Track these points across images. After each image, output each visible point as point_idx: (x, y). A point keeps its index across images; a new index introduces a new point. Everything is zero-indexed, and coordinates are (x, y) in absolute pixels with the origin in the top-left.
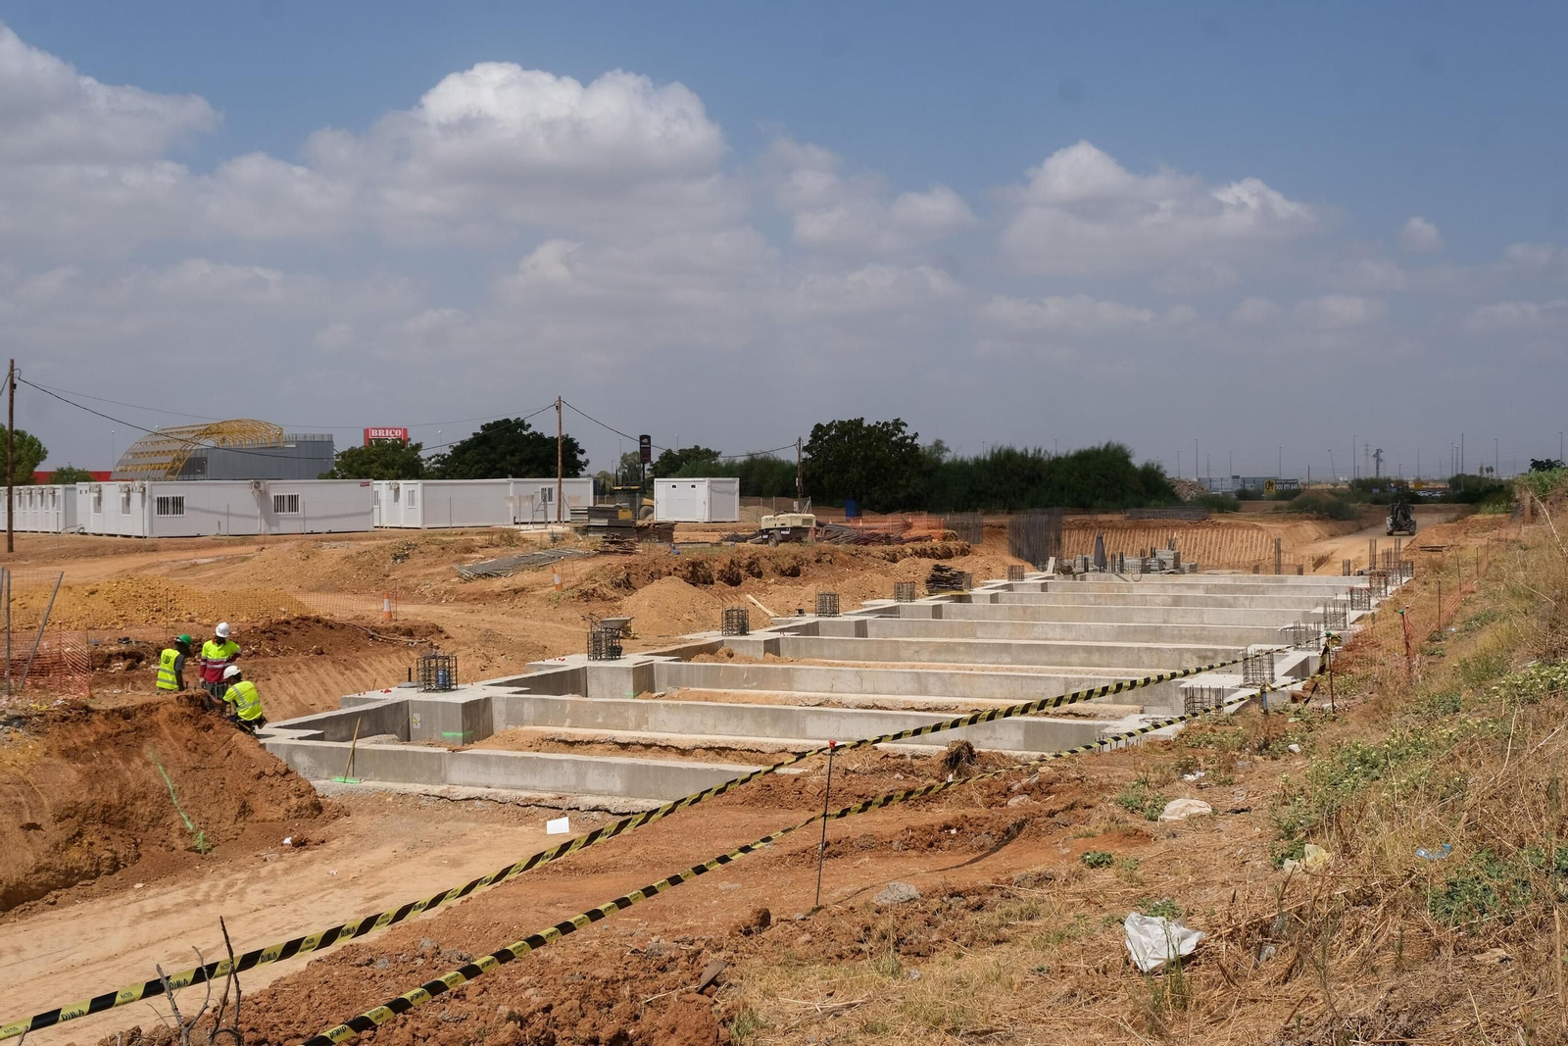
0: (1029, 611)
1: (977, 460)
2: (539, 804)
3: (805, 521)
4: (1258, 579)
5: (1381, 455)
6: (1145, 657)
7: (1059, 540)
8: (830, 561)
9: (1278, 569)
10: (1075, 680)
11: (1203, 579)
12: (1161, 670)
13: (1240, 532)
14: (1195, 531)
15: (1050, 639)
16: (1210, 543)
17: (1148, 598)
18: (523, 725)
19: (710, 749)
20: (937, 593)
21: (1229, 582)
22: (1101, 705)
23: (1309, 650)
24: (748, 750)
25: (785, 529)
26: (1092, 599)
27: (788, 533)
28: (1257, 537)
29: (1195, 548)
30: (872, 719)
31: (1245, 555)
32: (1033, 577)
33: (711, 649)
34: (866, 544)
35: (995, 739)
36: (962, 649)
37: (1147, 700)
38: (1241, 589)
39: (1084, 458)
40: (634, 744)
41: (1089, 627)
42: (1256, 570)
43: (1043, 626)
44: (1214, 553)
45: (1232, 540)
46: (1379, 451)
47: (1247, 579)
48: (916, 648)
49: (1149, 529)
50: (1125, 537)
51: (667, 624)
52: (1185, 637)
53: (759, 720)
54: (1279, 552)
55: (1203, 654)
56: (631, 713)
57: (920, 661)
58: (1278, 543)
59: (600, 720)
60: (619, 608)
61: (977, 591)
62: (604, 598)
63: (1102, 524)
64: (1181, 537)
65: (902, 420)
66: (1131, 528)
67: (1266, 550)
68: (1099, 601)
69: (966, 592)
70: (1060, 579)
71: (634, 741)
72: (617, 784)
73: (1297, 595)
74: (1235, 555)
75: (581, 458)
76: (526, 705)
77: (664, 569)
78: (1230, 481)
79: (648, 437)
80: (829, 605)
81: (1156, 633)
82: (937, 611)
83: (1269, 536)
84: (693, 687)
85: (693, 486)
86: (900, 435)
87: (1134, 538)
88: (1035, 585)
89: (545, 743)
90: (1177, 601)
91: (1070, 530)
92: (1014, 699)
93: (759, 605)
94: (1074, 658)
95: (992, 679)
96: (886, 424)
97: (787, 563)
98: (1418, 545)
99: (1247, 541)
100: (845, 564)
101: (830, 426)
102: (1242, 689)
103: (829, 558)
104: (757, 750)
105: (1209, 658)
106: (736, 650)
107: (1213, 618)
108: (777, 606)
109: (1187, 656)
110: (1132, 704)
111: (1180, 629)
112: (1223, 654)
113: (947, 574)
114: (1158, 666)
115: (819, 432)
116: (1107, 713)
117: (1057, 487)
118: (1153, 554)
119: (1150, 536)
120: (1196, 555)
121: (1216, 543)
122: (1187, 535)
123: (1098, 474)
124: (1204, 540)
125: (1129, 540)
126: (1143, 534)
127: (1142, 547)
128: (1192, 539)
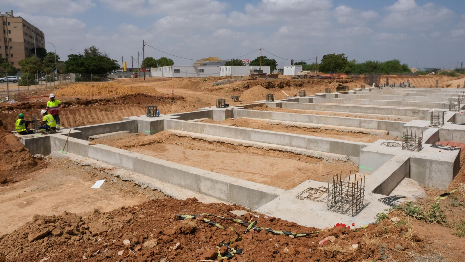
0: (363, 97)
1: (363, 64)
2: (104, 171)
3: (308, 73)
4: (432, 89)
5: (463, 63)
6: (394, 112)
7: (380, 80)
8: (312, 83)
9: (437, 87)
10: (363, 120)
11: (416, 89)
12: (399, 116)
13: (427, 79)
14: (415, 78)
17: (399, 93)
18: (171, 129)
20: (339, 91)
21: (424, 90)
22: (373, 130)
23: (455, 111)
25: (303, 75)
26: (382, 94)
28: (431, 80)
29: (414, 82)
31: (428, 84)
32: (368, 88)
33: (261, 105)
34: (324, 79)
36: (334, 107)
37: (391, 129)
38: (427, 91)
39: (388, 63)
40: (196, 138)
41: (378, 101)
42: (431, 87)
43: (363, 100)
44: (419, 84)
45: (424, 80)
46: (462, 62)
47: (429, 89)
48: (320, 106)
51: (253, 98)
52: (409, 105)
54: (437, 83)
55: (415, 111)
56: (199, 127)
57: (321, 110)
58: (437, 81)
59: (191, 129)
61: (350, 91)
65: (344, 54)
67: (434, 83)
68: (384, 94)
69: (347, 91)
70: (376, 89)
72: (131, 166)
73: (445, 93)
74: (425, 84)
76: (172, 123)
78: (424, 69)
79: (293, 60)
80: (304, 94)
81: (399, 104)
82: (336, 96)
83: (434, 80)
84: (244, 117)
85: (292, 68)
86: (343, 57)
87: (399, 80)
88: (368, 90)
89: (172, 136)
90: (408, 94)
91: (383, 78)
92: (341, 126)
93: (285, 93)
94: (369, 111)
96: (340, 55)
97: (299, 83)
99: (428, 81)
100: (316, 84)
101: (327, 56)
102: (430, 128)
103: (312, 82)
104: (233, 144)
105: (416, 113)
106: (269, 106)
107: (418, 100)
108: (290, 94)
109: (408, 112)
110: (384, 130)
111: (407, 102)
112: (422, 112)
113: (342, 86)
114: (398, 115)
115: (325, 57)
116: (375, 133)
117: (381, 69)
118: (403, 83)
119: (403, 79)
120: (415, 84)
121: (420, 81)
122: (412, 79)
123: (391, 66)
124: (417, 81)
125: (397, 80)
126: (401, 79)
127: (400, 82)
128: (414, 80)
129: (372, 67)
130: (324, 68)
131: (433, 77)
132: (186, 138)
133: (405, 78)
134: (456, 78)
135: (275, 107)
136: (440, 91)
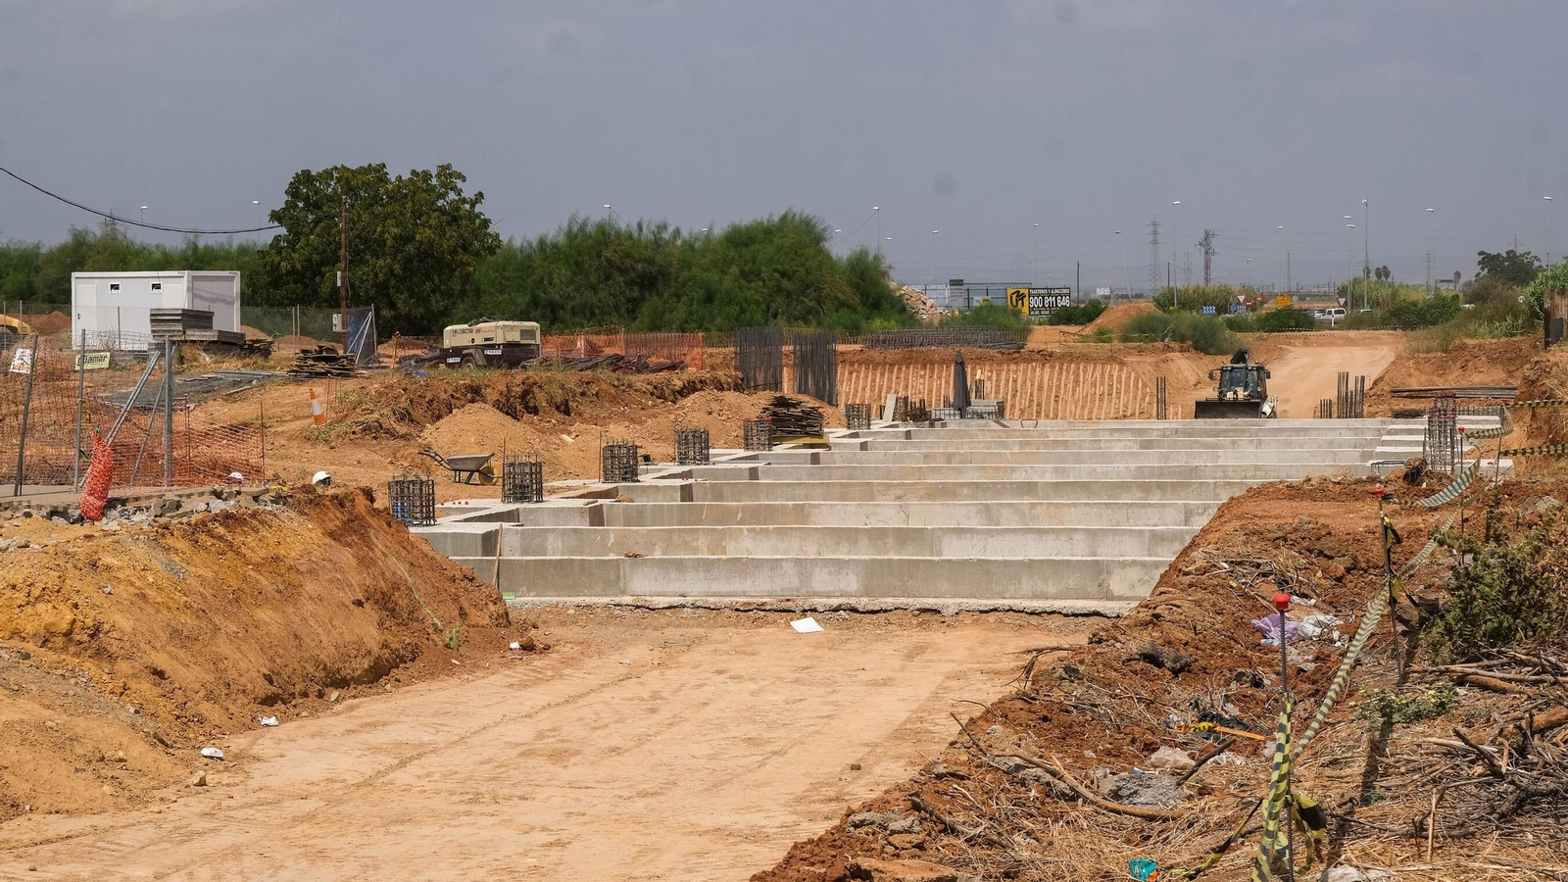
2: (763, 608)
13: (1090, 368)
14: (1013, 367)
16: (1041, 388)
25: (492, 347)
27: (499, 352)
28: (1120, 377)
29: (1014, 396)
31: (1100, 408)
44: (1048, 405)
45: (1076, 382)
46: (1207, 235)
49: (932, 364)
50: (890, 380)
58: (1160, 386)
63: (847, 357)
64: (990, 378)
66: (900, 362)
67: (1135, 398)
69: (824, 439)
72: (851, 582)
74: (1083, 407)
80: (697, 448)
85: (156, 287)
87: (906, 379)
88: (895, 434)
96: (427, 175)
98: (1387, 388)
99: (1102, 384)
113: (797, 412)
115: (303, 186)
117: (700, 294)
119: (935, 377)
120: (1017, 409)
121: (1050, 388)
122: (998, 375)
123: (776, 271)
124: (1029, 383)
125: (898, 384)
126: (922, 373)
127: (921, 396)
128: (1008, 381)
129: (622, 271)
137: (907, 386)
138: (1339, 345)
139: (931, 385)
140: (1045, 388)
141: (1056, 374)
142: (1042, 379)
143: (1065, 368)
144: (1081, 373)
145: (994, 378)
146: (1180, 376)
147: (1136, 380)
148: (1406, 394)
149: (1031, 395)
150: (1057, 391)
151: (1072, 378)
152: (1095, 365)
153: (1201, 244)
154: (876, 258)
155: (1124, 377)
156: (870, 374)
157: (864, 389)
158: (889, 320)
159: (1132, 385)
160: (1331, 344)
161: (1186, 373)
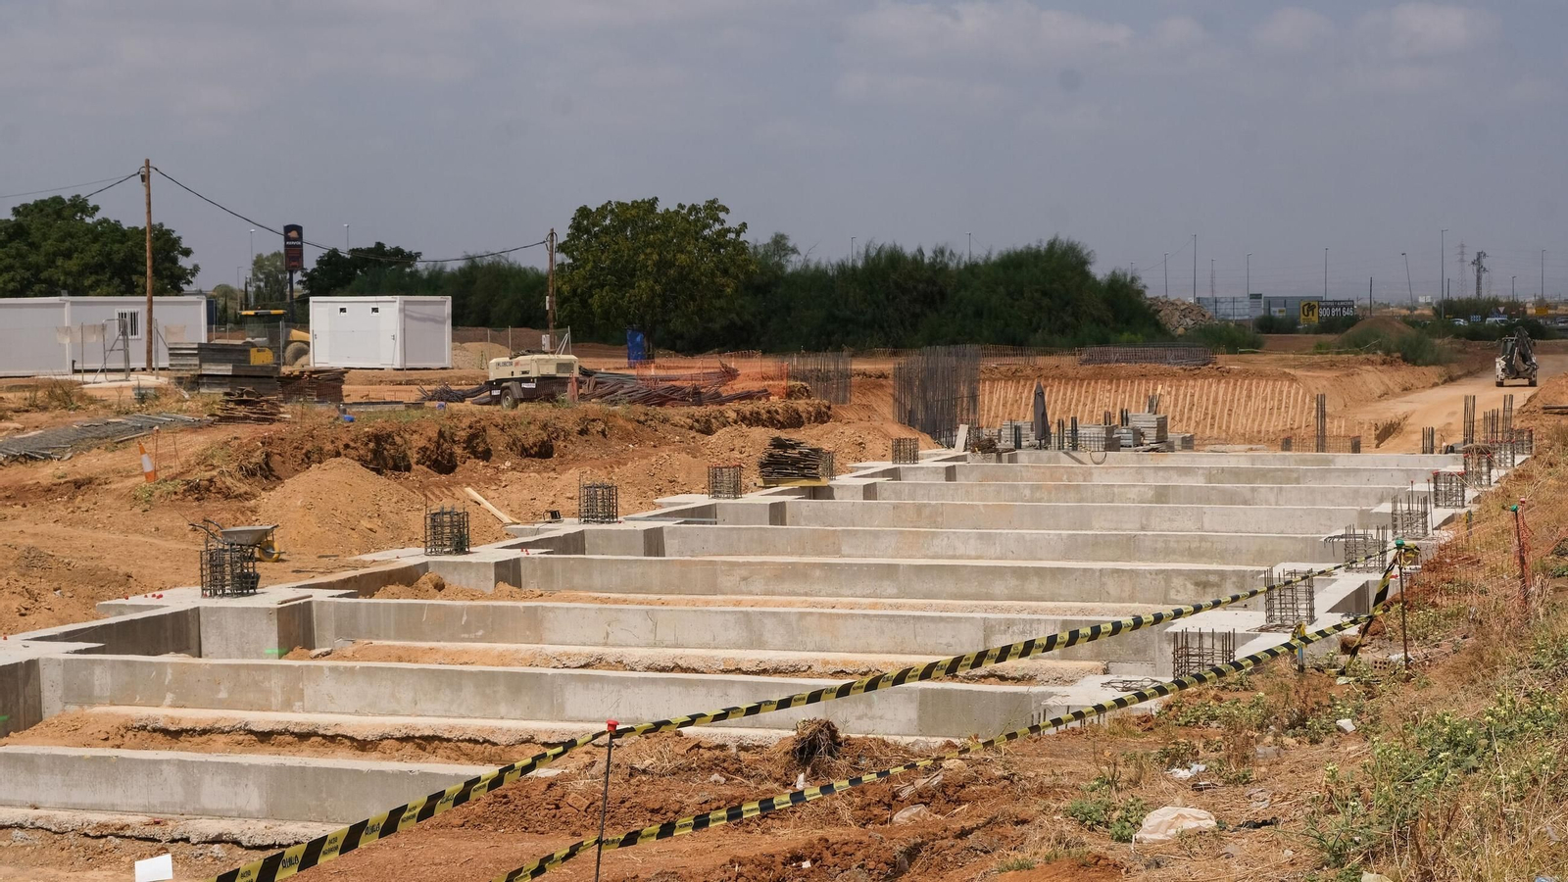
0: (927, 512)
1: (842, 269)
2: (121, 833)
3: (560, 366)
5: (1485, 262)
6: (1112, 586)
7: (974, 397)
8: (603, 432)
9: (1321, 442)
10: (1000, 622)
11: (1203, 459)
12: (1136, 605)
13: (1263, 384)
14: (1191, 383)
15: (961, 557)
16: (1215, 403)
17: (1116, 490)
18: (92, 704)
19: (407, 739)
20: (777, 483)
21: (1244, 464)
22: (1045, 663)
23: (1366, 570)
24: (470, 740)
25: (528, 380)
26: (1027, 492)
27: (533, 386)
28: (1289, 392)
29: (1191, 409)
30: (672, 688)
31: (1269, 421)
32: (932, 456)
33: (407, 577)
34: (661, 404)
35: (872, 718)
36: (818, 573)
37: (1115, 653)
38: (1262, 475)
39: (1015, 264)
40: (280, 733)
41: (1023, 536)
42: (1287, 444)
44: (1221, 418)
45: (1249, 397)
46: (1480, 256)
47: (1272, 458)
48: (744, 573)
49: (1118, 379)
50: (1079, 394)
51: (332, 536)
52: (1174, 552)
53: (488, 691)
54: (1324, 416)
55: (1203, 578)
56: (275, 683)
57: (751, 593)
58: (1321, 401)
59: (223, 695)
60: (253, 511)
61: (842, 479)
62: (227, 495)
63: (1044, 372)
64: (1169, 393)
65: (721, 202)
66: (1089, 378)
67: (1302, 412)
68: (1038, 495)
69: (824, 482)
70: (976, 460)
71: (280, 727)
72: (252, 798)
73: (1351, 484)
74: (1254, 420)
75: (185, 262)
76: (98, 671)
77: (328, 447)
78: (1247, 302)
79: (298, 229)
80: (601, 505)
81: (1129, 546)
82: (777, 513)
83: (1307, 391)
84: (378, 637)
85: (375, 310)
86: (717, 227)
87: (1094, 394)
88: (935, 470)
89: (130, 733)
90: (1162, 495)
92: (907, 654)
93: (487, 504)
94: (999, 587)
95: (866, 620)
96: (694, 208)
97: (533, 436)
98: (1540, 403)
99: (1272, 399)
100: (626, 437)
101: (603, 211)
102: (1263, 634)
103: (600, 426)
104: (486, 741)
105: (1213, 585)
106: (449, 579)
107: (1219, 521)
108: (516, 507)
109: (1177, 582)
110: (1090, 659)
111: (1166, 539)
112: (1234, 579)
113: (793, 453)
114: (1132, 599)
115: (583, 221)
116: (1055, 675)
118: (1125, 420)
119: (1120, 391)
120: (1193, 421)
121: (1224, 402)
122: (1177, 390)
123: (1037, 291)
124: (1205, 398)
125: (1086, 397)
126: (1109, 387)
127: (1106, 408)
128: (1186, 396)
130: (584, 303)
131: (1299, 373)
132: (214, 737)
133: (1129, 377)
134: (1432, 372)
135: (489, 586)
136: (1324, 474)
137: (1094, 399)
138: (1561, 353)
139: (1116, 398)
140: (1220, 403)
141: (1230, 389)
142: (1217, 393)
143: (1239, 384)
144: (1254, 389)
145: (1173, 393)
146: (1364, 389)
147: (1304, 395)
148: (1557, 410)
149: (1207, 409)
150: (1230, 406)
151: (1244, 393)
152: (1267, 381)
153: (1473, 263)
154: (1133, 279)
155: (1293, 392)
156: (1062, 388)
157: (1056, 402)
158: (1136, 334)
159: (1299, 400)
160: (1553, 352)
161: (1372, 386)
